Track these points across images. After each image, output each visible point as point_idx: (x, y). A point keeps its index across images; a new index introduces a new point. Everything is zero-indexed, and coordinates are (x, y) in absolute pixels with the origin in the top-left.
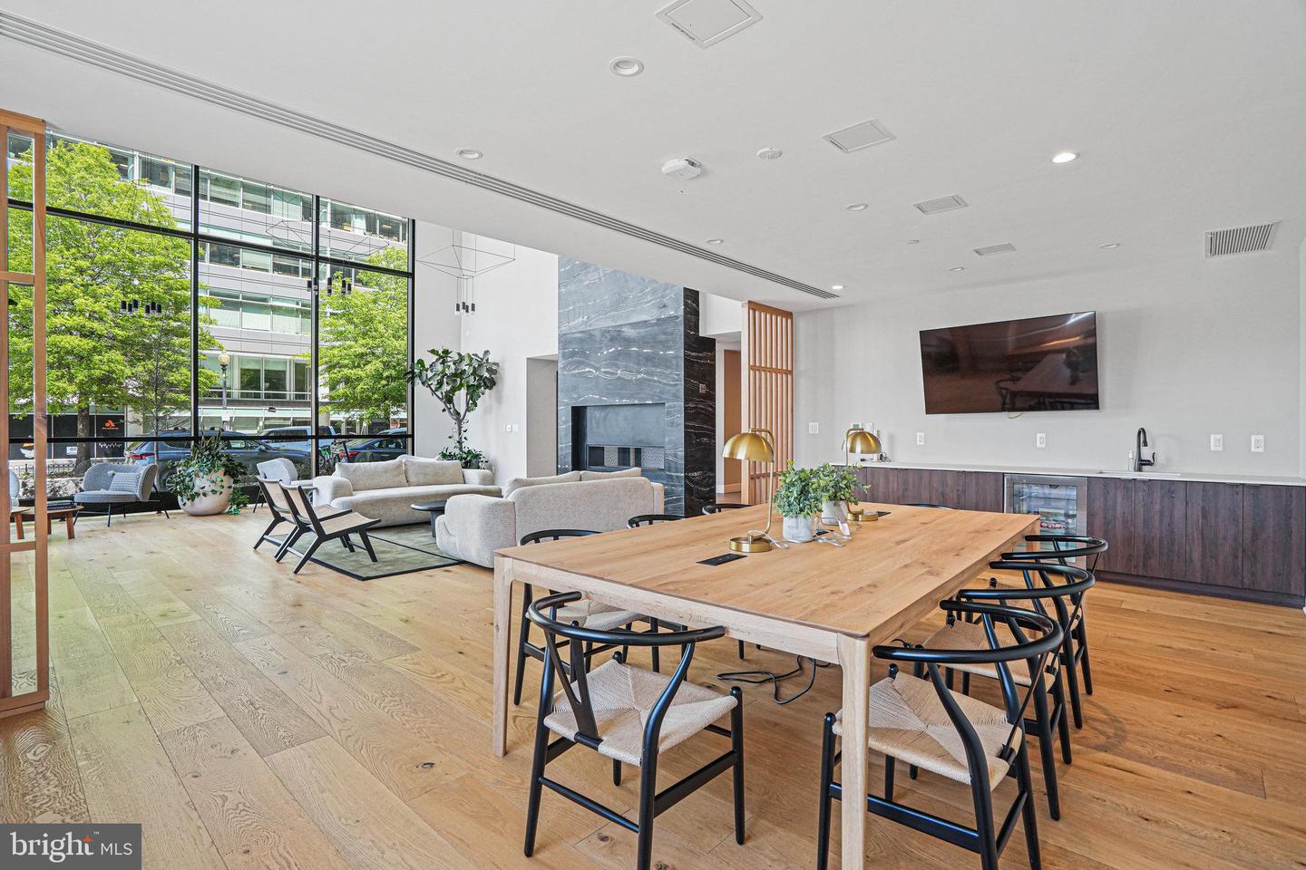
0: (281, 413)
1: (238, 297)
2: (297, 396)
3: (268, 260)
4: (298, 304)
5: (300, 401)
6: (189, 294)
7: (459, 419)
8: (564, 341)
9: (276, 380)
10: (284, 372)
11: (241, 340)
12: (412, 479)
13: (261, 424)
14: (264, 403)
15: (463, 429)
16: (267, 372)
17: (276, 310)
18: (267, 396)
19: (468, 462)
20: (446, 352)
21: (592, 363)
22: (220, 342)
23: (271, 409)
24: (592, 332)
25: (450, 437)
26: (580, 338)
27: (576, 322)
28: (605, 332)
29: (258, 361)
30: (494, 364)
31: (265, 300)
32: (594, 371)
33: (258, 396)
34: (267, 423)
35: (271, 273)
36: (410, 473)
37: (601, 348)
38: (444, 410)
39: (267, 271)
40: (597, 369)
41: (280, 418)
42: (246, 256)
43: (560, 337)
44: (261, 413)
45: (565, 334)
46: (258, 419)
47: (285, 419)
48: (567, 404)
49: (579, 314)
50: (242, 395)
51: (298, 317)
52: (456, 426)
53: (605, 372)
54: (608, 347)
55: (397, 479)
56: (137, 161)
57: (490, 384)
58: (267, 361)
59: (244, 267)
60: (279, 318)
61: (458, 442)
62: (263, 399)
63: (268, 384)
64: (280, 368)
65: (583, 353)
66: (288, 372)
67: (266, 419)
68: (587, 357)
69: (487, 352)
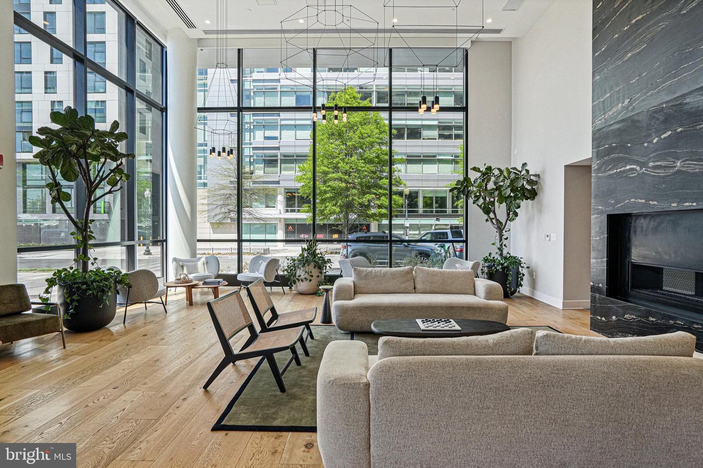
0: (443, 221)
1: (421, 157)
2: (453, 212)
3: (435, 133)
4: (452, 156)
5: (455, 214)
6: (387, 157)
7: (500, 227)
8: (598, 137)
9: (441, 202)
10: (446, 197)
11: (422, 180)
12: (418, 286)
13: (433, 228)
14: (434, 216)
15: (505, 237)
16: (436, 198)
17: (441, 161)
18: (437, 212)
19: (505, 267)
20: (489, 169)
21: (635, 158)
22: (405, 182)
23: (437, 220)
24: (636, 118)
25: (493, 244)
26: (619, 130)
27: (614, 110)
28: (654, 114)
29: (431, 191)
30: (535, 175)
31: (435, 156)
32: (638, 168)
33: (432, 212)
34: (437, 227)
35: (437, 140)
36: (418, 280)
37: (649, 135)
38: (487, 220)
39: (435, 139)
40: (643, 165)
41: (443, 225)
42: (425, 133)
43: (594, 134)
44: (432, 221)
45: (599, 130)
46: (432, 225)
47: (446, 225)
48: (601, 212)
49: (618, 99)
50: (424, 212)
51: (452, 164)
52: (498, 234)
53: (655, 167)
54: (659, 132)
55: (403, 286)
56: (374, 93)
57: (532, 195)
58: (436, 192)
59: (423, 139)
60: (442, 166)
61: (499, 249)
62: (434, 213)
63: (437, 205)
64: (444, 195)
65: (622, 148)
66: (448, 198)
67: (436, 225)
68: (627, 150)
69: (524, 165)
